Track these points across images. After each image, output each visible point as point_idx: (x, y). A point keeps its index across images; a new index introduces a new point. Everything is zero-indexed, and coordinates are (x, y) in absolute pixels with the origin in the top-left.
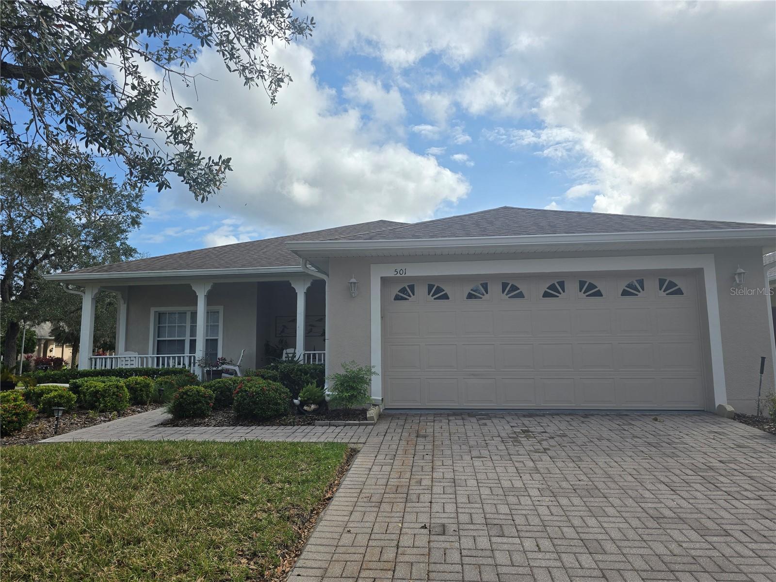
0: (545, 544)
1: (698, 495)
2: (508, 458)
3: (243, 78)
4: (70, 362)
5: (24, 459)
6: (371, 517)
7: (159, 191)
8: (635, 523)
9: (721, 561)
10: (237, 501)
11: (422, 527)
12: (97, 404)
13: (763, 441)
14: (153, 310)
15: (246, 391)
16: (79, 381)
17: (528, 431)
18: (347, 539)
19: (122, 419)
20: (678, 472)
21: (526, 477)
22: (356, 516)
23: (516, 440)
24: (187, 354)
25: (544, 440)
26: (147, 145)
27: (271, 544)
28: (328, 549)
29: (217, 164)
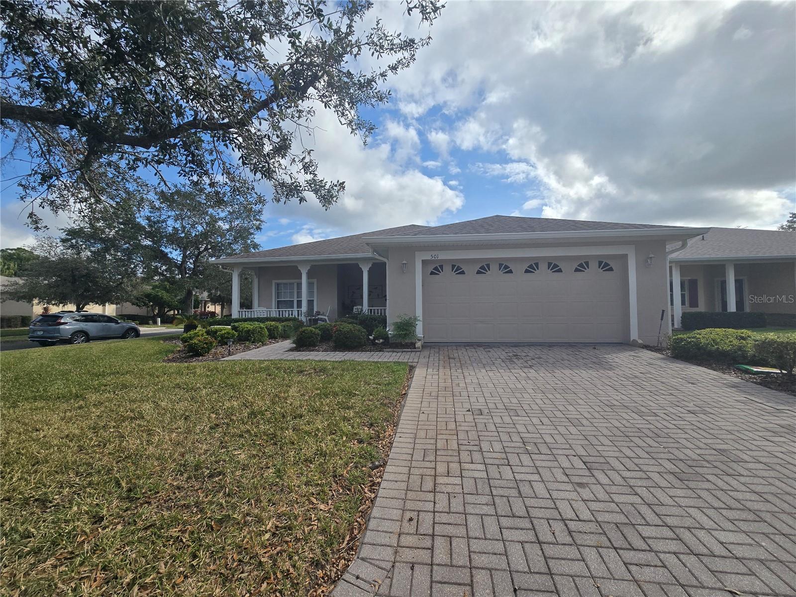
0: (545, 420)
1: (632, 392)
2: (509, 371)
3: (350, 129)
4: (220, 314)
5: (217, 368)
6: (434, 405)
7: (300, 203)
8: (597, 409)
9: (656, 431)
10: (351, 395)
11: (467, 411)
12: (250, 338)
13: (665, 361)
14: (274, 282)
15: (341, 331)
16: (236, 324)
17: (517, 355)
18: (423, 417)
19: (265, 347)
20: (616, 379)
21: (523, 382)
22: (425, 404)
23: (511, 360)
24: (295, 309)
25: (528, 361)
26: (292, 173)
27: (380, 419)
28: (413, 423)
29: (336, 186)
